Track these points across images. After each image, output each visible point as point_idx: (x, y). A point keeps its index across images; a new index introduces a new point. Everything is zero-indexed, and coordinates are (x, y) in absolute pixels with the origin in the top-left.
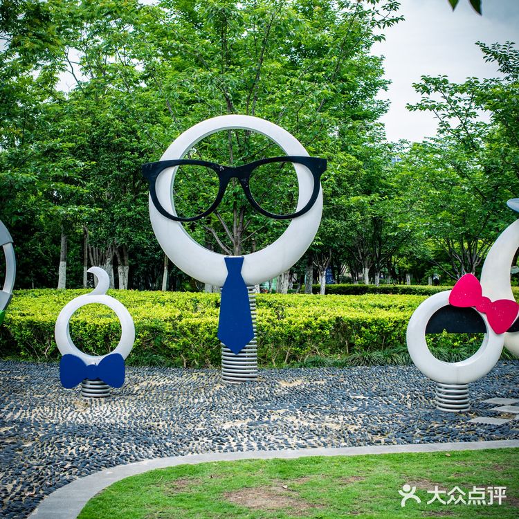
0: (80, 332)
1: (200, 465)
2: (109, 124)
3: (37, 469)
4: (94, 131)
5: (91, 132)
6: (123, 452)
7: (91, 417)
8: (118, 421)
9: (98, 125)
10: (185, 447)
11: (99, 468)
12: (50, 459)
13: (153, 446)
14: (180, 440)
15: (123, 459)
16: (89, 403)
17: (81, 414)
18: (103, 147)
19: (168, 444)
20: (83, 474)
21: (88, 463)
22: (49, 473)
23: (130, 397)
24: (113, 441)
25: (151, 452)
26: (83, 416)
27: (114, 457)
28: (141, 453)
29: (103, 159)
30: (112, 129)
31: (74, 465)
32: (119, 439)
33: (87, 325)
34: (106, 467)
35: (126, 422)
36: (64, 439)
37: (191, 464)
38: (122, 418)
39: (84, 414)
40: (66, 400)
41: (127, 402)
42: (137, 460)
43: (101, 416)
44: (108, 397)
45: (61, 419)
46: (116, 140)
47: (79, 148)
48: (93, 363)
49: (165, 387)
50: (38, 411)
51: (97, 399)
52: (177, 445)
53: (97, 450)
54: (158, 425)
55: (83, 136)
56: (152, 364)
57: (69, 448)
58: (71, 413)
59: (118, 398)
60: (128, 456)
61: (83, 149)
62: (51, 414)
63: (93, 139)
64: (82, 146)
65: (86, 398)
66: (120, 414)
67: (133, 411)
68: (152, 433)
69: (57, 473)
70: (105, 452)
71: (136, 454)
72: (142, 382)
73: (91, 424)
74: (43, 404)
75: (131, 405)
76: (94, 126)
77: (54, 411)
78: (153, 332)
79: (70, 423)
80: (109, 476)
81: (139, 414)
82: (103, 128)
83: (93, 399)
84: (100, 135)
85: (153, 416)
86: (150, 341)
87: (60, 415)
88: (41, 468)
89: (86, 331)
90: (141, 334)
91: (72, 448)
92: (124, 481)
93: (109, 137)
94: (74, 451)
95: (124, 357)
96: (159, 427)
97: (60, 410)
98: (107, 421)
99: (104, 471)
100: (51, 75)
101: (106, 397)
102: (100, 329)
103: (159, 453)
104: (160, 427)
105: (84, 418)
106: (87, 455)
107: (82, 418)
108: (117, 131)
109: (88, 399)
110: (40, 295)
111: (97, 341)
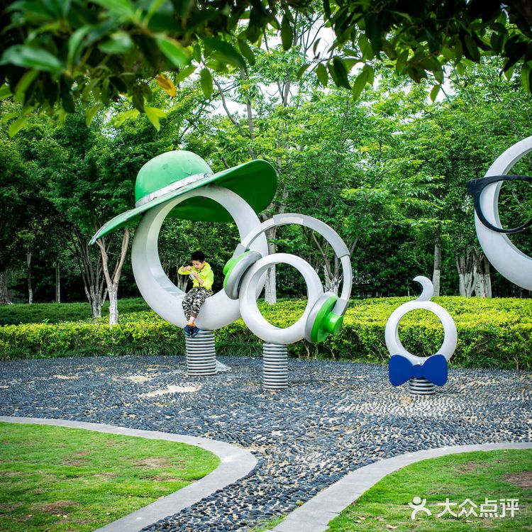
0: (420, 336)
1: (492, 451)
2: (467, 137)
3: (350, 451)
4: (453, 144)
5: (450, 146)
6: (428, 440)
7: (411, 411)
8: (435, 414)
9: (457, 139)
10: (486, 437)
11: (402, 452)
12: (364, 444)
13: (457, 436)
14: (483, 431)
15: (427, 445)
16: (414, 399)
17: (404, 409)
18: (462, 159)
19: (471, 435)
20: (388, 456)
21: (395, 448)
22: (359, 455)
23: (454, 395)
24: (423, 431)
25: (452, 440)
26: (405, 410)
27: (418, 444)
28: (444, 441)
29: (462, 171)
30: (469, 142)
31: (383, 449)
32: (429, 429)
33: (426, 330)
34: (409, 451)
35: (441, 415)
36: (381, 428)
37: (484, 451)
38: (440, 412)
39: (406, 408)
40: (395, 396)
41: (449, 399)
42: (438, 447)
43: (421, 410)
44: (433, 394)
45: (385, 412)
46: (474, 153)
47: (437, 162)
48: (419, 363)
49: (489, 386)
50: (366, 405)
51: (423, 396)
52: (479, 435)
53: (407, 438)
54: (469, 419)
55: (443, 150)
56: (485, 366)
57: (383, 435)
58: (395, 408)
59: (442, 395)
60: (431, 443)
61: (442, 162)
62: (378, 408)
63: (452, 152)
64: (441, 160)
65: (413, 395)
66: (438, 408)
67: (451, 407)
68: (460, 425)
69: (365, 455)
70: (412, 440)
71: (439, 442)
72: (470, 382)
73: (409, 417)
74: (373, 400)
75: (451, 402)
76: (453, 139)
77: (381, 405)
78: (487, 336)
79: (391, 415)
80: (409, 458)
81: (455, 409)
82: (462, 141)
83: (419, 396)
84: (459, 149)
85: (468, 411)
86: (485, 345)
87: (385, 409)
88: (354, 450)
89: (425, 335)
90: (475, 339)
91: (385, 436)
92: (419, 463)
93: (467, 150)
94: (386, 438)
95: (448, 358)
96: (469, 421)
97: (386, 405)
98: (425, 415)
99: (406, 455)
100: (421, 90)
101: (431, 394)
102: (438, 334)
103: (459, 442)
104: (471, 421)
105: (405, 411)
106: (396, 442)
107: (403, 412)
108: (475, 143)
109: (414, 396)
110: (395, 303)
111: (435, 345)
